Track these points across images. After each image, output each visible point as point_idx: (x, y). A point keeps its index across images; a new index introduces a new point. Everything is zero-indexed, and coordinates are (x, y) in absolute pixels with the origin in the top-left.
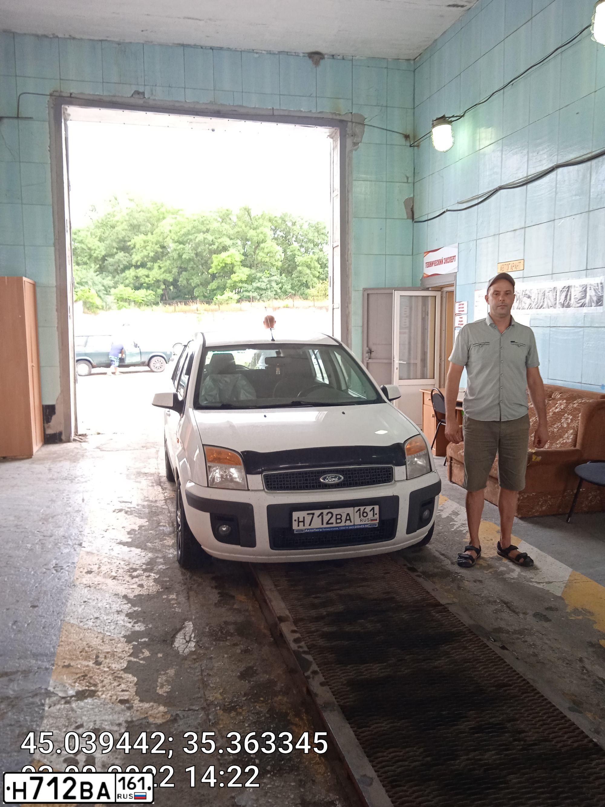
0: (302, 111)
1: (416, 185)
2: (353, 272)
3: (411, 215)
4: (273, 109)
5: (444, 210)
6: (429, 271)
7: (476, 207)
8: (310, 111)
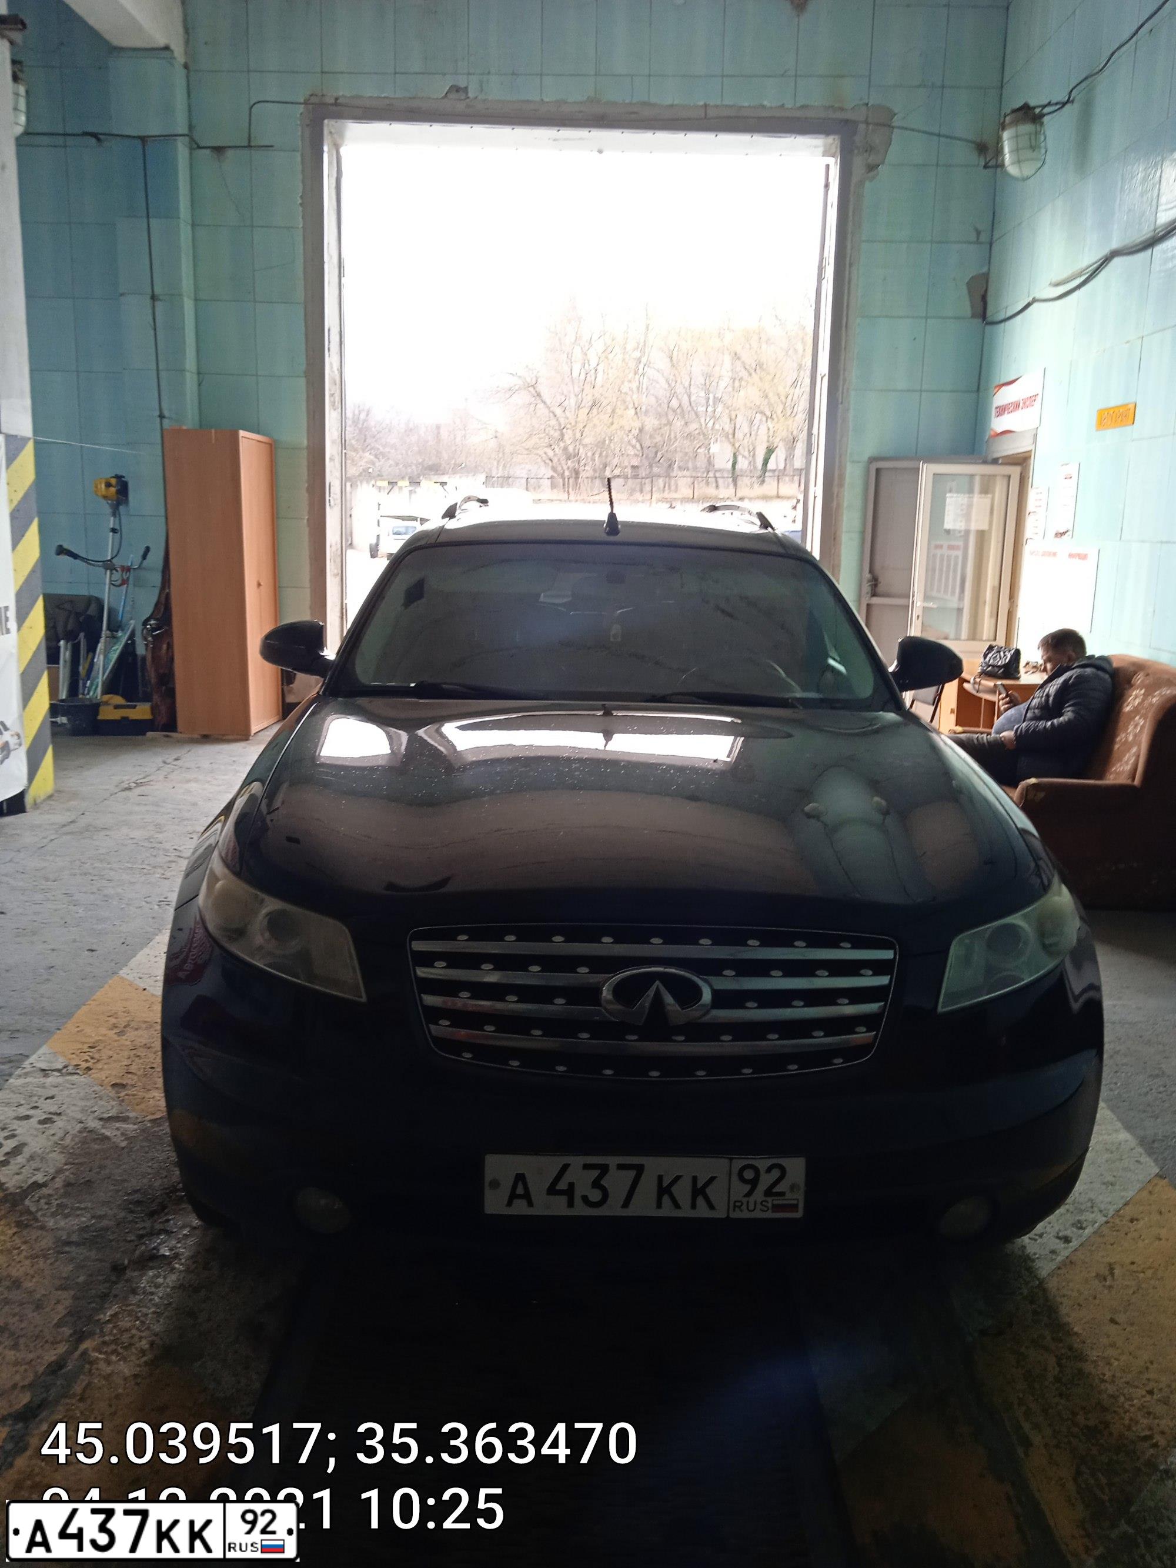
0: (763, 107)
1: (995, 247)
2: (851, 425)
3: (980, 310)
4: (706, 106)
5: (1030, 299)
6: (999, 424)
7: (1077, 293)
8: (783, 105)
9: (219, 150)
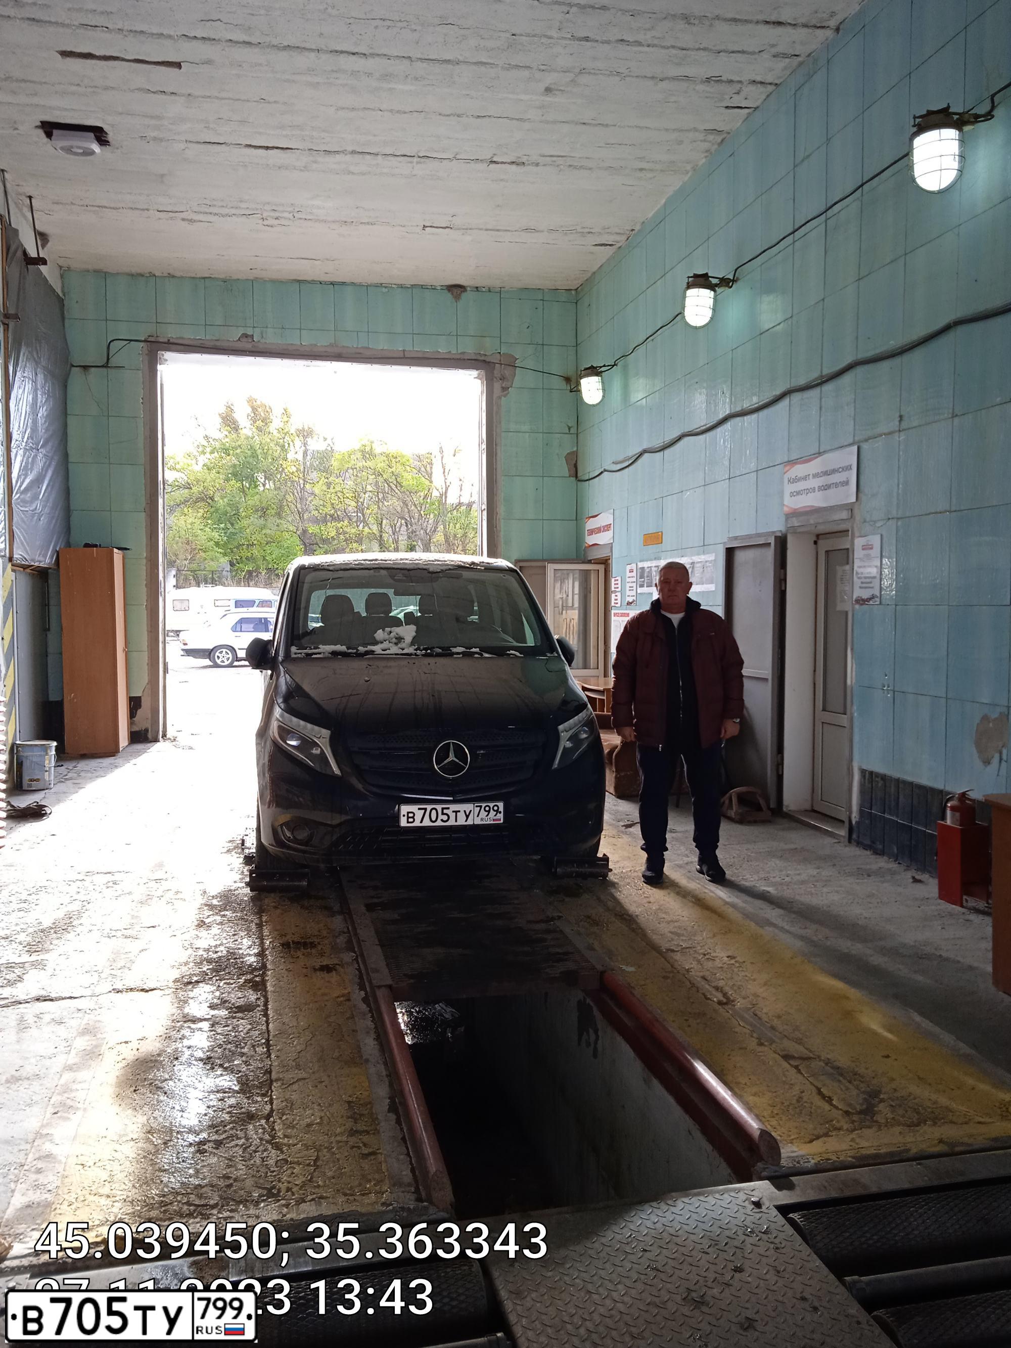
0: (440, 352)
1: (580, 436)
2: (502, 540)
3: (573, 472)
4: (404, 351)
5: (602, 470)
6: (590, 540)
7: (627, 470)
8: (450, 352)
9: (85, 368)
